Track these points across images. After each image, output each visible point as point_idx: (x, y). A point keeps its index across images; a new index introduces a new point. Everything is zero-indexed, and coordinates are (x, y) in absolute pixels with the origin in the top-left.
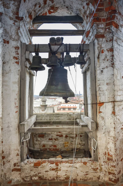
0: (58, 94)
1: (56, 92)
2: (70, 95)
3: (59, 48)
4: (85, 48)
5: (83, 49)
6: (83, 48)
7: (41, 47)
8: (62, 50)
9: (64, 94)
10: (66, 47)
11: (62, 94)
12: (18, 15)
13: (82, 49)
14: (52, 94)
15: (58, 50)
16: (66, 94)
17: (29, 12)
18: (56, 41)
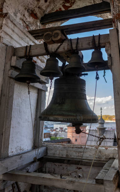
0: (60, 118)
1: (58, 115)
2: (83, 119)
3: (60, 46)
4: (101, 41)
5: (99, 43)
6: (99, 41)
7: (34, 49)
8: (64, 48)
9: (72, 117)
10: (71, 43)
11: (68, 117)
12: (2, 12)
13: (97, 43)
14: (51, 118)
15: (57, 50)
16: (75, 117)
17: (29, 9)
18: (53, 37)
